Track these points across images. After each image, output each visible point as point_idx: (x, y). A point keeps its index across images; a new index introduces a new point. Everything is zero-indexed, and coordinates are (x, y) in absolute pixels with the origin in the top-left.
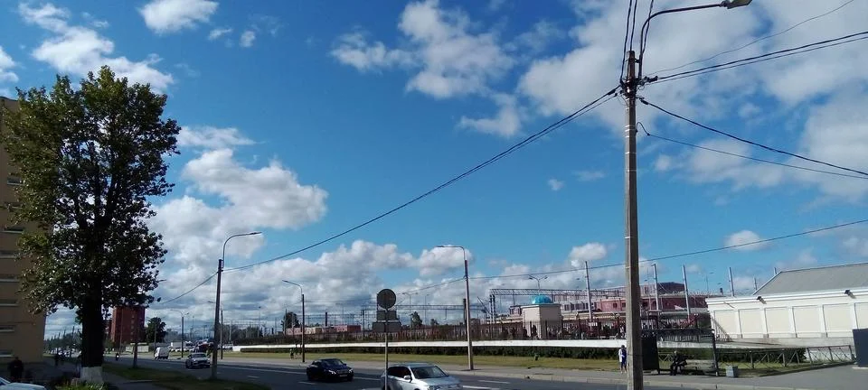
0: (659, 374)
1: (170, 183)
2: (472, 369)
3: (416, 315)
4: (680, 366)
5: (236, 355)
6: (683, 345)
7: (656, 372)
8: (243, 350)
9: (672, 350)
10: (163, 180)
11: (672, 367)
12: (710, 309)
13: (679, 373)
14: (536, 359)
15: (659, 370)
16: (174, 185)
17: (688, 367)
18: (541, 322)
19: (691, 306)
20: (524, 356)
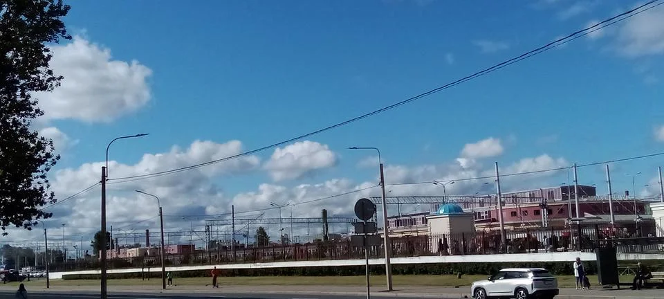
0: (619, 289)
1: (57, 76)
2: (391, 289)
3: (262, 231)
4: (644, 278)
5: (56, 282)
6: (644, 257)
7: (616, 287)
8: (65, 277)
9: (635, 262)
10: (50, 72)
11: (635, 280)
12: (655, 216)
13: (643, 287)
14: (460, 277)
15: (619, 285)
16: (61, 77)
17: (652, 280)
18: (451, 235)
19: (615, 213)
20: (440, 274)
